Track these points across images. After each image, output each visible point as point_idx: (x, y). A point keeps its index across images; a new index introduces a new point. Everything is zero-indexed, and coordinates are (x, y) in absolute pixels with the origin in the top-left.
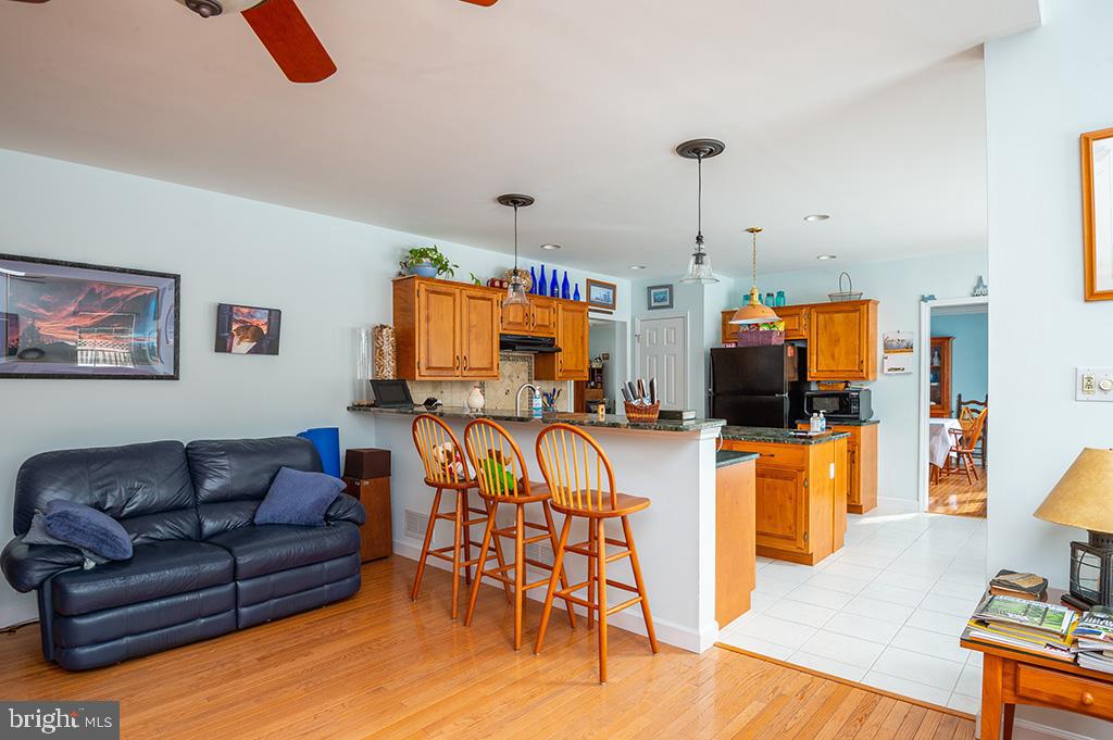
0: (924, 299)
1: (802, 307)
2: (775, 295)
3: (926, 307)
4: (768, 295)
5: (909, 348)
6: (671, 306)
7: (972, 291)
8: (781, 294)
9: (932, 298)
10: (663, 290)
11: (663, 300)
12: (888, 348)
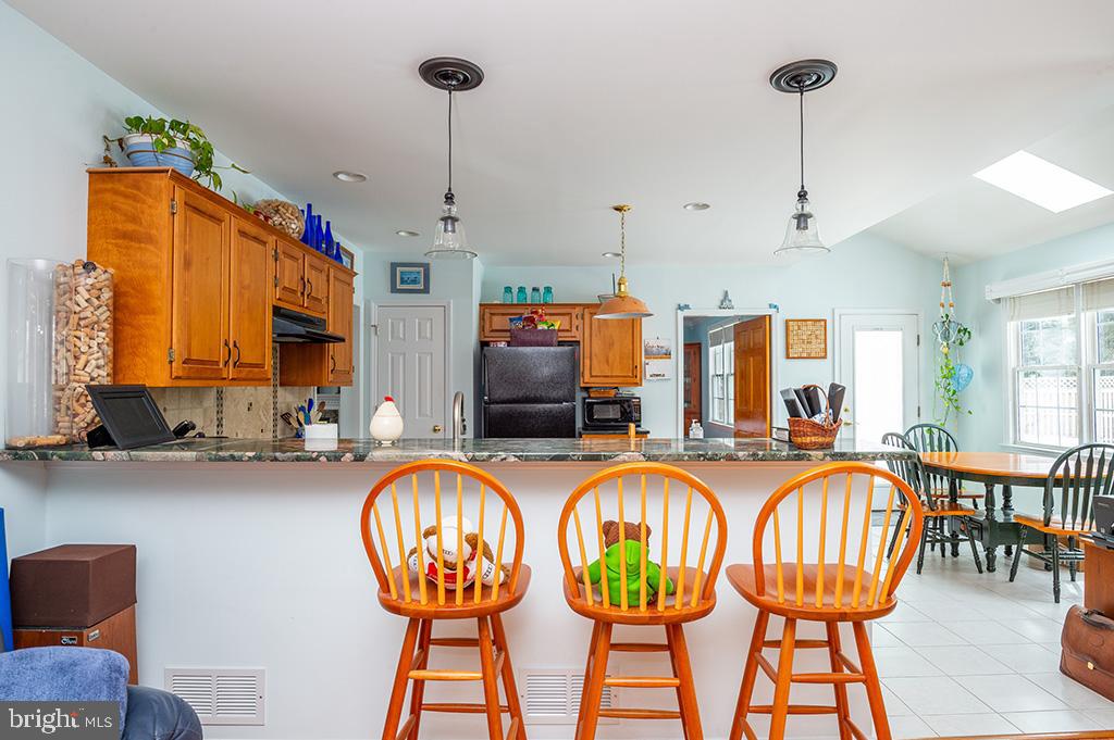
0: (680, 308)
1: (574, 306)
2: (542, 291)
3: (681, 315)
4: (534, 289)
5: (668, 355)
6: (426, 290)
7: (719, 304)
8: (548, 290)
9: (687, 307)
10: (417, 269)
11: (415, 281)
12: (649, 355)
